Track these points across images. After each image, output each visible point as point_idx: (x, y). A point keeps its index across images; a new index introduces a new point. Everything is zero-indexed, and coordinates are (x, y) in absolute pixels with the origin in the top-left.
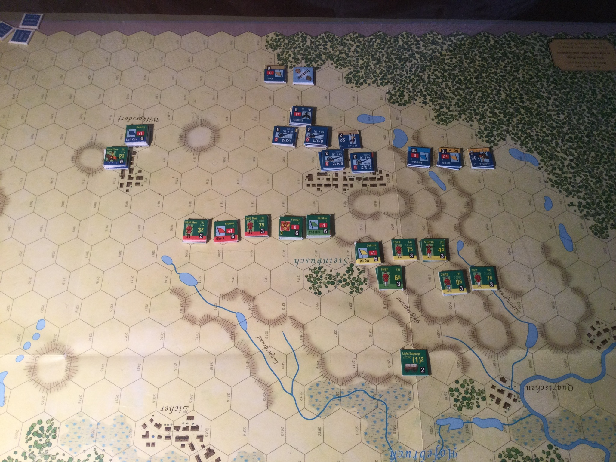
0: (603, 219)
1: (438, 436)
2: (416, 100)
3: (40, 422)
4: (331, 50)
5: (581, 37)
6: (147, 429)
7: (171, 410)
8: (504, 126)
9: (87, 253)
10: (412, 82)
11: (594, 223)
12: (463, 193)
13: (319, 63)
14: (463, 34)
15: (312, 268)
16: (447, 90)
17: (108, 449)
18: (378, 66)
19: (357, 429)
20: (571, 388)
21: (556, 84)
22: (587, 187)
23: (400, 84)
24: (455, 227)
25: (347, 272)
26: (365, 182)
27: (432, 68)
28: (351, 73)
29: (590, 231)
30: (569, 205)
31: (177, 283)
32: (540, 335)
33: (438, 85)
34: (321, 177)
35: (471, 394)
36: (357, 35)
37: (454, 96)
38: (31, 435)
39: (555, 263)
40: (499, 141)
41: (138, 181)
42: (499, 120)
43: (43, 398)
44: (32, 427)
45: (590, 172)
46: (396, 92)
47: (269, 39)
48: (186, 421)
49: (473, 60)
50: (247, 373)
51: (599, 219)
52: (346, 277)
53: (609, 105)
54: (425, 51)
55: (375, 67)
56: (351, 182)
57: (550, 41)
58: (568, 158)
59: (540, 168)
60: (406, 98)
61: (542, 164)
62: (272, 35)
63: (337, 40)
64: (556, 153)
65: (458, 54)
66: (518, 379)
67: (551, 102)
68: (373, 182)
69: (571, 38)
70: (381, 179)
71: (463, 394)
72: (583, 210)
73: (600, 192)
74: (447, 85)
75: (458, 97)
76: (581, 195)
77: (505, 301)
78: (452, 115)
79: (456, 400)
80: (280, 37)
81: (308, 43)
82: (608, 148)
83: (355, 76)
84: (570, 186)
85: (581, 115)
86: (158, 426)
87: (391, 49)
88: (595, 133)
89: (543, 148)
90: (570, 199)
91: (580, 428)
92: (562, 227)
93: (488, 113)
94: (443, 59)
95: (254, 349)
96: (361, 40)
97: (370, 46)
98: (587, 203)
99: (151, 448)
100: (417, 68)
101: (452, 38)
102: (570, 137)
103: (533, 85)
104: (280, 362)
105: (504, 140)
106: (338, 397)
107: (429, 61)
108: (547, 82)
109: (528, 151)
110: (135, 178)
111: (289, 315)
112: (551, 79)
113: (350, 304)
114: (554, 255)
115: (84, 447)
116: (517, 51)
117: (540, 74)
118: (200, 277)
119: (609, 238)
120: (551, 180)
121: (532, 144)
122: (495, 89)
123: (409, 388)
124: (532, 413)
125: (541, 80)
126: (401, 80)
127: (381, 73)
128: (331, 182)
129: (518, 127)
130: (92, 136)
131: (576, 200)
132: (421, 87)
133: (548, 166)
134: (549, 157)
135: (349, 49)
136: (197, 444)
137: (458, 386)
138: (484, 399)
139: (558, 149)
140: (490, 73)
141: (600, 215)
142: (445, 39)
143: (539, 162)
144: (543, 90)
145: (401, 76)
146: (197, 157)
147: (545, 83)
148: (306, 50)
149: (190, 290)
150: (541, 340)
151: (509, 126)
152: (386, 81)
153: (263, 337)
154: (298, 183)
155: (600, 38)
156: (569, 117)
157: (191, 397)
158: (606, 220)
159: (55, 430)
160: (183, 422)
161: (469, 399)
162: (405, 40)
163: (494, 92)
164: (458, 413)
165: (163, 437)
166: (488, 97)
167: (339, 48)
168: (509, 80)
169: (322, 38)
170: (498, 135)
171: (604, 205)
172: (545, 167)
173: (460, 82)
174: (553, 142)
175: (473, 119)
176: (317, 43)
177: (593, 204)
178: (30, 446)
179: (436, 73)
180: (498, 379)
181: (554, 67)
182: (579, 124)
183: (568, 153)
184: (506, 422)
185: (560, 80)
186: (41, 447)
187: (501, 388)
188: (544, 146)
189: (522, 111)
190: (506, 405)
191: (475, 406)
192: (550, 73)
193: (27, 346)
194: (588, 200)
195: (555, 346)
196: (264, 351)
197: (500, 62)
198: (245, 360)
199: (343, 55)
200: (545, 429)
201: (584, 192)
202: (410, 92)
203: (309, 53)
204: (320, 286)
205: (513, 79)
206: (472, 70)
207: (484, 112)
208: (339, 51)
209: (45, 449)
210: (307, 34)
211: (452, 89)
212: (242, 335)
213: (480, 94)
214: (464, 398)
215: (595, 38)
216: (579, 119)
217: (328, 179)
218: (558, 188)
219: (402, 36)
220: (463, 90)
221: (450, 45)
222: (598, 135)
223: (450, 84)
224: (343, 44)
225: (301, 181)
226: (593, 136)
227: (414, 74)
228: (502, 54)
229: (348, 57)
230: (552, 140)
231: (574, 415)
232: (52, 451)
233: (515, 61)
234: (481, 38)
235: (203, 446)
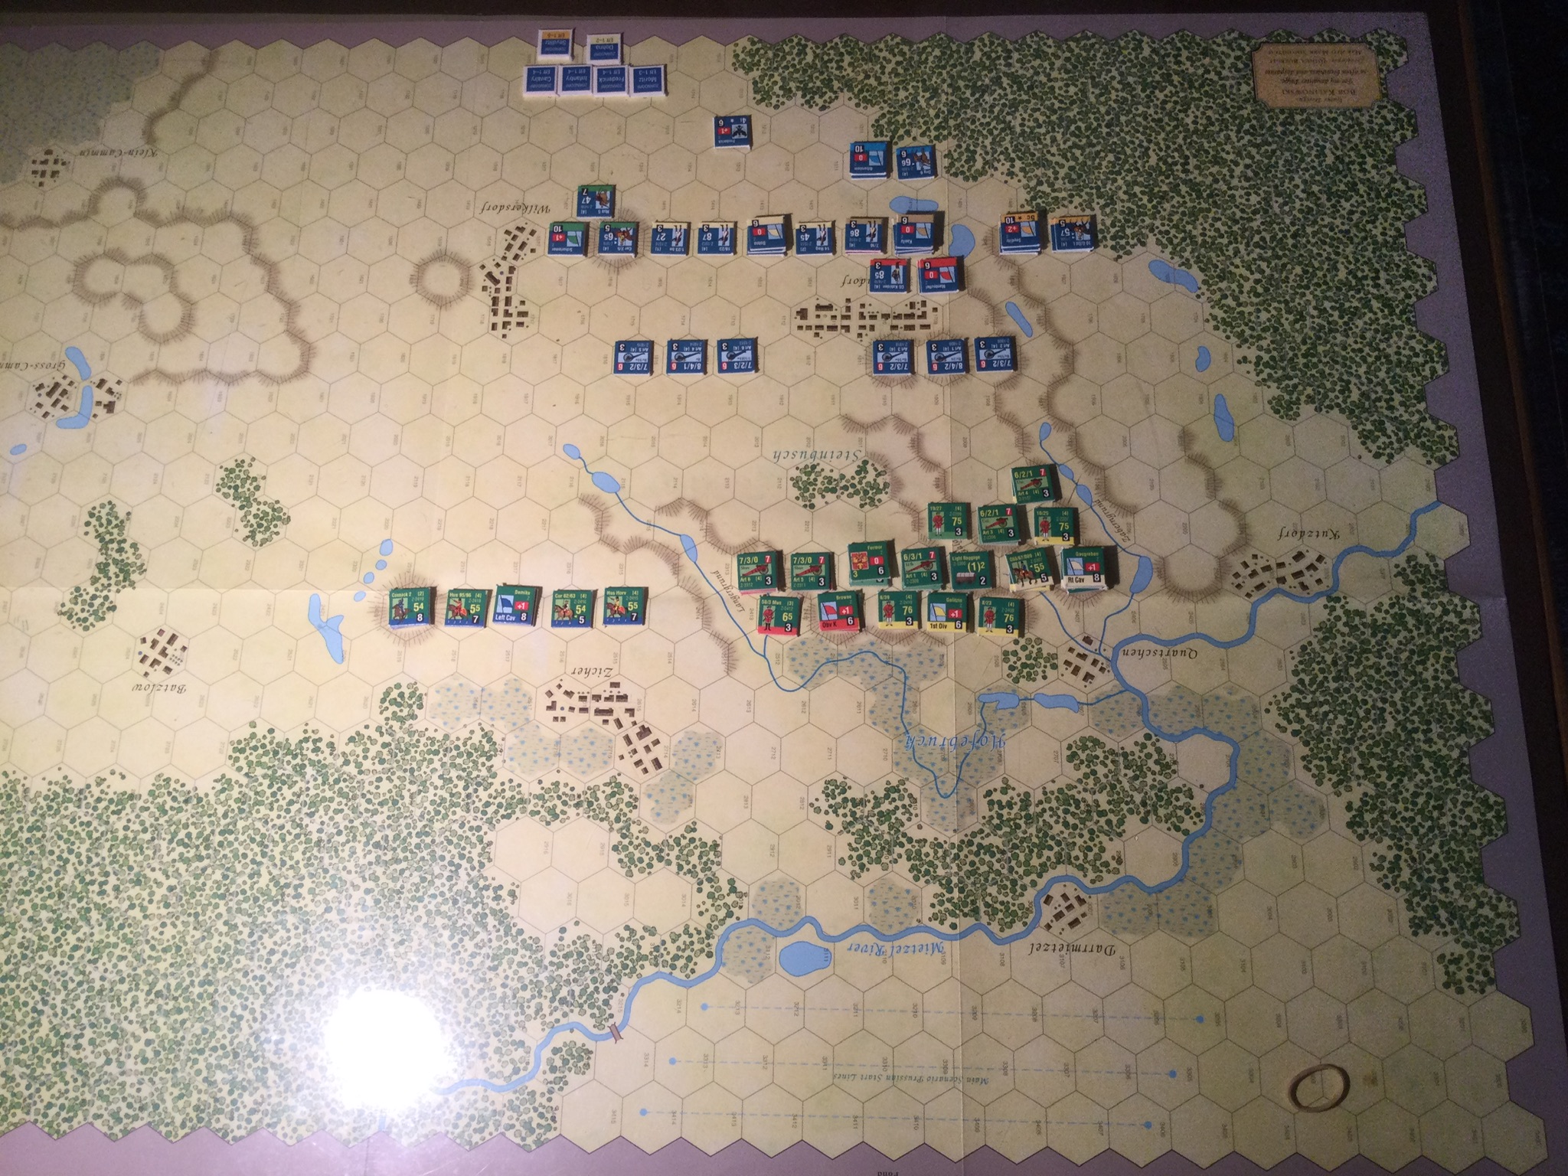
0: (1295, 386)
1: (979, 717)
2: (996, 169)
3: (398, 686)
4: (849, 70)
5: (1317, 38)
6: (553, 698)
7: (587, 673)
8: (1146, 219)
9: (448, 439)
10: (991, 133)
11: (1278, 392)
12: (1061, 341)
13: (826, 97)
14: (1094, 36)
15: (802, 466)
16: (1054, 150)
17: (500, 724)
18: (932, 102)
19: (859, 705)
20: (1193, 654)
21: (1252, 135)
22: (1276, 330)
23: (971, 137)
24: (1041, 401)
25: (858, 473)
26: (895, 322)
27: (1031, 106)
28: (883, 116)
29: (1268, 407)
30: (1239, 362)
31: (589, 488)
32: (1155, 575)
33: (1038, 139)
34: (822, 313)
35: (1035, 659)
36: (898, 40)
37: (1063, 161)
38: (387, 704)
39: (1198, 460)
40: (1133, 246)
41: (521, 319)
42: (1139, 207)
43: (400, 653)
44: (387, 693)
45: (1286, 302)
46: (961, 154)
47: (739, 50)
48: (609, 689)
49: (1106, 90)
50: (698, 624)
51: (1287, 386)
52: (856, 482)
53: (1345, 176)
54: (1021, 72)
55: (928, 105)
56: (872, 322)
57: (1256, 48)
58: (1252, 278)
59: (1198, 297)
60: (979, 164)
61: (1204, 288)
62: (744, 42)
63: (861, 50)
64: (1232, 268)
65: (1080, 76)
66: (1111, 640)
67: (1238, 171)
68: (909, 322)
69: (1298, 42)
70: (923, 315)
71: (1024, 660)
72: (1262, 371)
73: (1299, 340)
74: (1054, 140)
75: (1072, 163)
76: (1264, 343)
77: (1106, 520)
78: (1057, 198)
79: (1012, 668)
80: (759, 45)
81: (809, 58)
82: (1328, 259)
83: (889, 123)
84: (1246, 329)
85: (1290, 196)
86: (569, 694)
87: (959, 68)
88: (1309, 230)
89: (1210, 258)
90: (1245, 351)
91: (1199, 712)
92: (1220, 397)
93: (1121, 193)
94: (1052, 88)
95: (707, 590)
96: (906, 49)
97: (920, 63)
98: (1273, 358)
99: (559, 723)
100: (1004, 105)
101: (1073, 44)
102: (1263, 239)
103: (1210, 137)
104: (747, 610)
105: (1143, 244)
106: (834, 661)
107: (1027, 93)
108: (1238, 132)
109: (1183, 264)
110: (515, 314)
111: (763, 538)
112: (1247, 126)
113: (860, 524)
114: (1197, 448)
115: (464, 721)
116: (1191, 70)
117: (1226, 116)
118: (624, 480)
119: (1299, 419)
120: (1215, 318)
121: (1192, 252)
122: (1140, 146)
123: (942, 649)
124: (1126, 688)
125: (1227, 127)
126: (973, 131)
127: (937, 116)
128: (838, 322)
129: (1171, 220)
130: (440, 239)
131: (1252, 353)
132: (1006, 143)
133: (1213, 292)
134: (1219, 276)
135: (883, 68)
136: (626, 720)
137: (1018, 648)
138: (1054, 667)
139: (1237, 261)
140: (1135, 115)
141: (1291, 378)
142: (1059, 47)
143: (1200, 284)
144: (1228, 147)
145: (973, 122)
146: (614, 277)
147: (1233, 135)
148: (805, 71)
149: (609, 499)
150: (1156, 582)
151: (1155, 218)
152: (945, 132)
153: (722, 572)
154: (784, 323)
155: (1353, 41)
156: (1267, 200)
157: (615, 655)
158: (1300, 388)
159: (420, 697)
160: (605, 690)
161: (1032, 666)
162: (987, 49)
163: (1137, 154)
164: (1013, 685)
165: (577, 710)
166: (1126, 161)
167: (865, 67)
168: (1168, 129)
169: (835, 48)
170: (1134, 235)
171: (1302, 361)
172: (1208, 294)
173: (1077, 135)
174: (1231, 248)
175: (1094, 205)
176: (826, 58)
177: (1282, 359)
178: (387, 719)
179: (1037, 115)
180: (1080, 639)
181: (1255, 101)
182: (1283, 212)
183: (1253, 267)
184: (1084, 700)
185: (1262, 127)
186: (402, 720)
187: (1082, 651)
188: (1213, 255)
189: (1184, 189)
190: (1088, 677)
191: (1039, 677)
192: (1245, 113)
193: (368, 579)
194: (1275, 353)
195: (1177, 592)
196: (724, 593)
197: (1157, 92)
198: (693, 606)
199: (872, 81)
200: (1143, 711)
201: (1270, 339)
202: (987, 153)
203: (811, 77)
204: (813, 496)
205: (1176, 127)
206: (1103, 109)
207: (1115, 193)
208: (865, 72)
209: (408, 723)
210: (807, 40)
211: (1062, 146)
212: (689, 568)
213: (1111, 157)
214: (1024, 665)
215: (1342, 41)
216: (1286, 204)
217: (834, 317)
218: (1225, 331)
219: (982, 40)
220: (1082, 148)
221: (1068, 59)
222: (1314, 234)
223: (1059, 136)
224: (871, 58)
225: (787, 320)
226: (1305, 235)
227: (996, 118)
228: (1162, 75)
229: (880, 84)
230: (1230, 243)
231: (1193, 693)
232: (418, 725)
233: (1183, 90)
234: (1127, 43)
235: (635, 723)
